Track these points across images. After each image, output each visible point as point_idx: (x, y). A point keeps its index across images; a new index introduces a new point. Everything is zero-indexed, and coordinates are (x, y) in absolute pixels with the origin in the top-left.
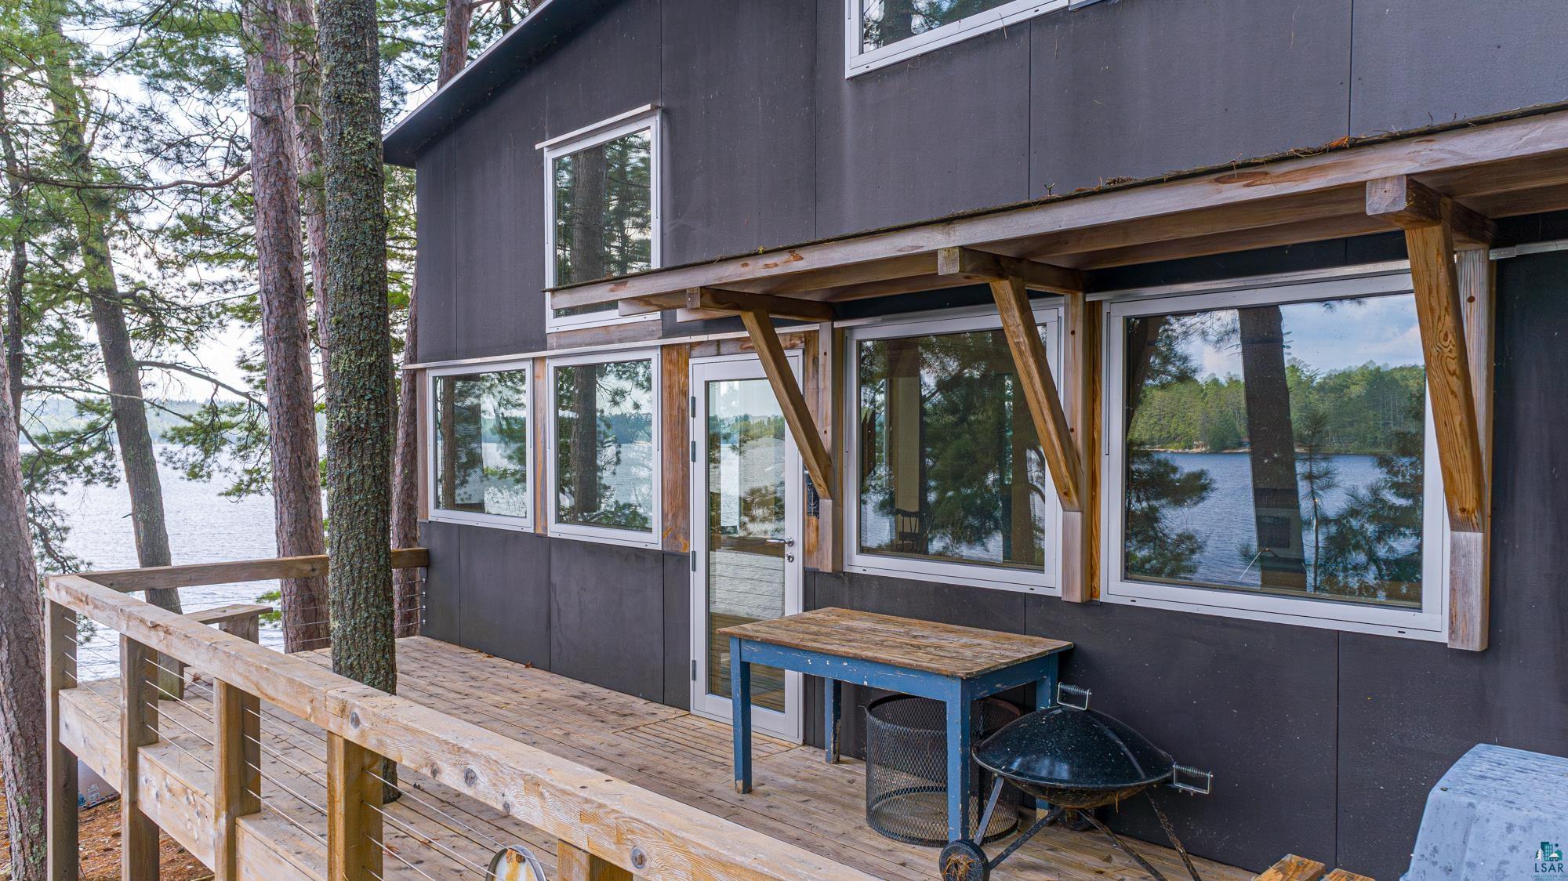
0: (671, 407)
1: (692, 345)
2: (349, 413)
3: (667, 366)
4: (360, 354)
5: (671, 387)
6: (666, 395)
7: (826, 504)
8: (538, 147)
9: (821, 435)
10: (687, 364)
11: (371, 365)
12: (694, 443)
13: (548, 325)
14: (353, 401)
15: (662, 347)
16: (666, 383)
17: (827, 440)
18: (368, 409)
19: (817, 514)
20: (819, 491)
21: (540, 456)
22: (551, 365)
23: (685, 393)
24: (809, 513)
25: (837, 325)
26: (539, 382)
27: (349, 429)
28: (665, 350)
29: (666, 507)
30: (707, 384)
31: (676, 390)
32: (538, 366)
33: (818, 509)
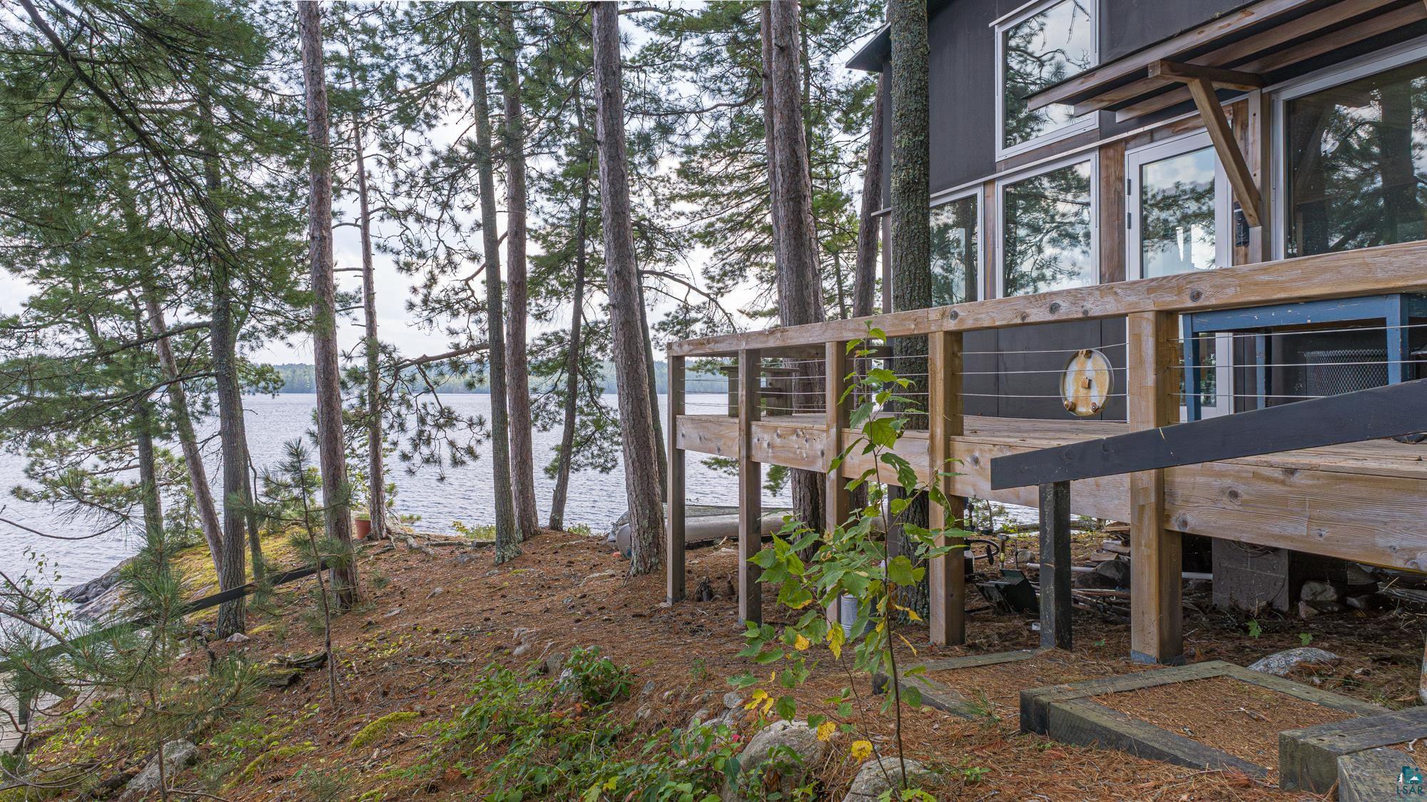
0: (1108, 192)
1: (1126, 140)
2: (908, 173)
3: (1104, 162)
4: (915, 134)
5: (1108, 177)
6: (1103, 184)
7: (1256, 232)
8: (990, 25)
9: (1254, 178)
10: (1123, 156)
11: (921, 141)
12: (1129, 215)
13: (997, 154)
14: (910, 165)
15: (1101, 147)
16: (1104, 174)
17: (1257, 181)
18: (919, 170)
19: (1246, 243)
20: (1249, 220)
21: (990, 255)
22: (999, 186)
23: (1121, 179)
24: (1238, 244)
25: (1265, 90)
26: (989, 201)
27: (908, 183)
28: (1102, 152)
29: (1103, 270)
30: (1141, 167)
31: (1112, 178)
32: (989, 189)
33: (1248, 238)
